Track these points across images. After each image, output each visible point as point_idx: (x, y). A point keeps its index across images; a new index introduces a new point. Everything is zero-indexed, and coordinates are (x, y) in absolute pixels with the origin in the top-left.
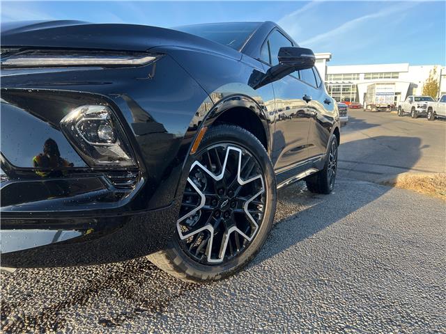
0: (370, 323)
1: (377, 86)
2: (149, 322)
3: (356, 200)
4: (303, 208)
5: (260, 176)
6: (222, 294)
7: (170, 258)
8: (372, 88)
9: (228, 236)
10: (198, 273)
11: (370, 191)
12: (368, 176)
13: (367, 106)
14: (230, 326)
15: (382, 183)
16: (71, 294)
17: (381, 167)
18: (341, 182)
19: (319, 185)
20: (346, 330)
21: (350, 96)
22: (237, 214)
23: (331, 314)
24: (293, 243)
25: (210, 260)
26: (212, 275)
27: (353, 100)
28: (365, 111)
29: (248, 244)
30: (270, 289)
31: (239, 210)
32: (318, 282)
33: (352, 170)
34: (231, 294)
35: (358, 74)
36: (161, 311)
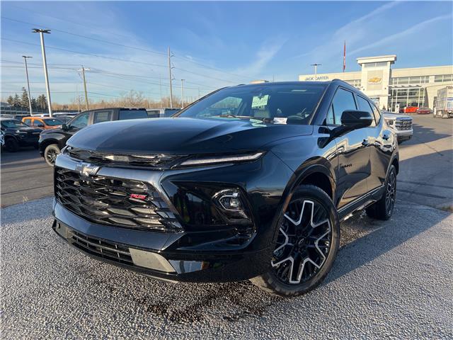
0: (409, 334)
1: (449, 91)
2: (255, 321)
3: (413, 228)
4: (362, 235)
5: (328, 220)
6: (300, 306)
7: (265, 280)
8: (444, 92)
9: (303, 265)
10: (283, 290)
11: (429, 218)
12: (430, 200)
13: (437, 112)
14: (308, 328)
15: (443, 209)
16: (199, 298)
17: (445, 189)
18: (401, 206)
19: (377, 211)
20: (390, 337)
21: (418, 101)
22: (309, 249)
23: (380, 326)
24: (352, 269)
25: (291, 281)
26: (293, 292)
27: (421, 104)
28: (435, 117)
29: (318, 270)
30: (335, 305)
31: (312, 246)
32: (372, 302)
33: (413, 192)
34: (307, 307)
35: (428, 77)
36: (261, 314)
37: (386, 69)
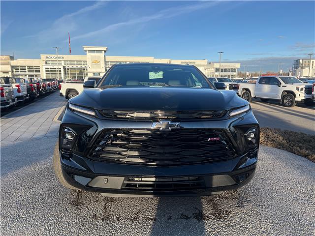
37: (102, 55)
